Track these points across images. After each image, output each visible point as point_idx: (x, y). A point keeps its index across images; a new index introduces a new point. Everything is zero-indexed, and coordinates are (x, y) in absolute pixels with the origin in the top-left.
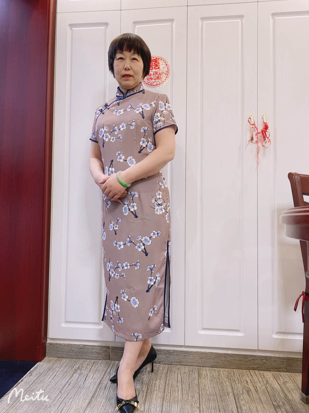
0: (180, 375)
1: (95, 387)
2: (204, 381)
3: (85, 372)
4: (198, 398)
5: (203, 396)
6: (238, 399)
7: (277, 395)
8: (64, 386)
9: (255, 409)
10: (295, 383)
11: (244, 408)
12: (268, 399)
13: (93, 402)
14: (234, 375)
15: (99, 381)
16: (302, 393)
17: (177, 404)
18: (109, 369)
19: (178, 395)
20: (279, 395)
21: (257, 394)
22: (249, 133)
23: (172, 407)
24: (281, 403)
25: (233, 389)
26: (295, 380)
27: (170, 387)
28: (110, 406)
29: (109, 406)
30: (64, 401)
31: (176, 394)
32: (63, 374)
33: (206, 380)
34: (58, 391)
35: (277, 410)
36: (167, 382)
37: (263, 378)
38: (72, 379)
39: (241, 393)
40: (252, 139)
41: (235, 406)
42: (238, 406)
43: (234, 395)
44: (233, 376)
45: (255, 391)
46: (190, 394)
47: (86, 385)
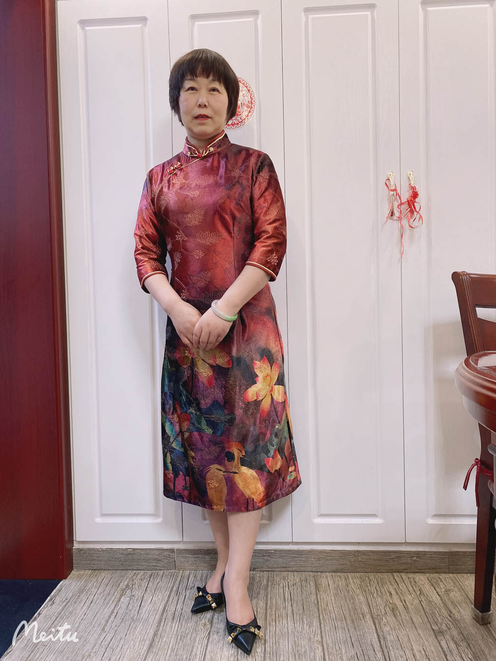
0: (287, 589)
1: (157, 617)
2: (325, 596)
3: (138, 593)
4: (319, 626)
5: (326, 622)
6: (380, 623)
7: (437, 613)
8: (108, 620)
9: (406, 639)
10: (462, 591)
11: (389, 639)
12: (424, 621)
13: (157, 643)
14: (370, 583)
15: (161, 607)
16: (476, 609)
17: (287, 639)
18: (176, 586)
19: (288, 623)
20: (439, 612)
21: (407, 613)
22: (387, 203)
23: (279, 644)
24: (444, 627)
26: (463, 587)
27: (274, 610)
28: (184, 648)
29: (182, 649)
30: (110, 645)
31: (285, 622)
32: (104, 598)
33: (328, 595)
34: (99, 629)
35: (439, 638)
36: (269, 602)
37: (414, 586)
38: (119, 607)
39: (383, 613)
40: (392, 214)
41: (375, 635)
42: (381, 636)
43: (373, 618)
44: (368, 585)
45: (404, 608)
46: (305, 620)
47: (142, 616)
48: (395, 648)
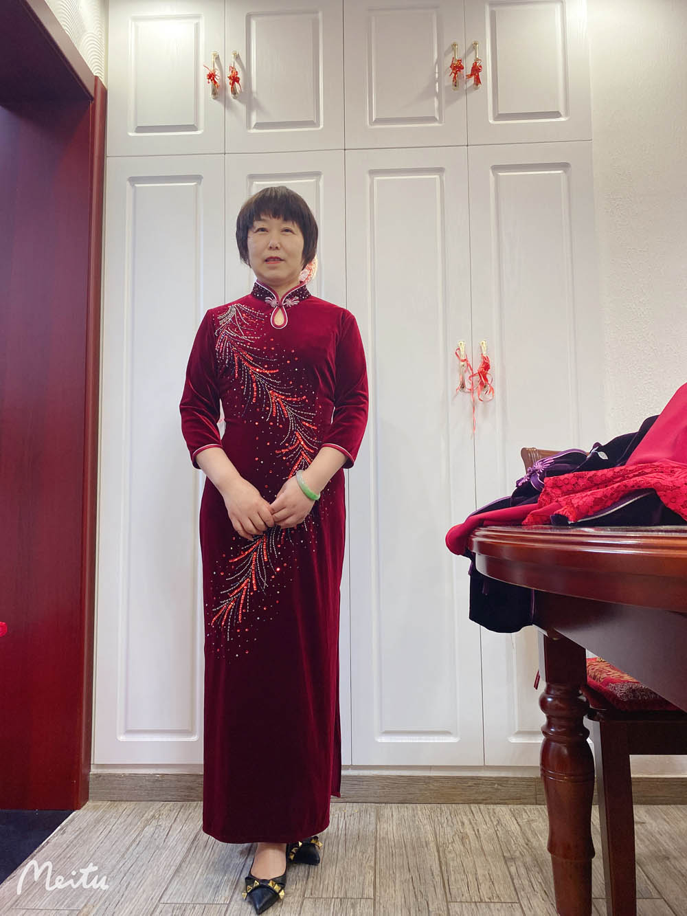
0: (342, 819)
1: (187, 845)
3: (165, 823)
4: (373, 853)
5: (383, 850)
6: (444, 850)
7: (513, 842)
8: (129, 847)
9: (471, 865)
11: (451, 864)
12: (496, 849)
13: (184, 868)
14: (441, 814)
17: (334, 868)
19: (338, 851)
20: (515, 841)
21: (478, 841)
22: (457, 376)
24: (517, 854)
25: (436, 836)
31: (335, 850)
32: (125, 827)
33: (390, 825)
34: (118, 855)
35: (509, 864)
37: (492, 818)
38: (142, 836)
39: (450, 841)
40: (463, 386)
41: (437, 861)
42: (443, 862)
43: (437, 846)
44: (439, 815)
45: (475, 837)
46: (358, 848)
47: (169, 844)
48: (456, 873)
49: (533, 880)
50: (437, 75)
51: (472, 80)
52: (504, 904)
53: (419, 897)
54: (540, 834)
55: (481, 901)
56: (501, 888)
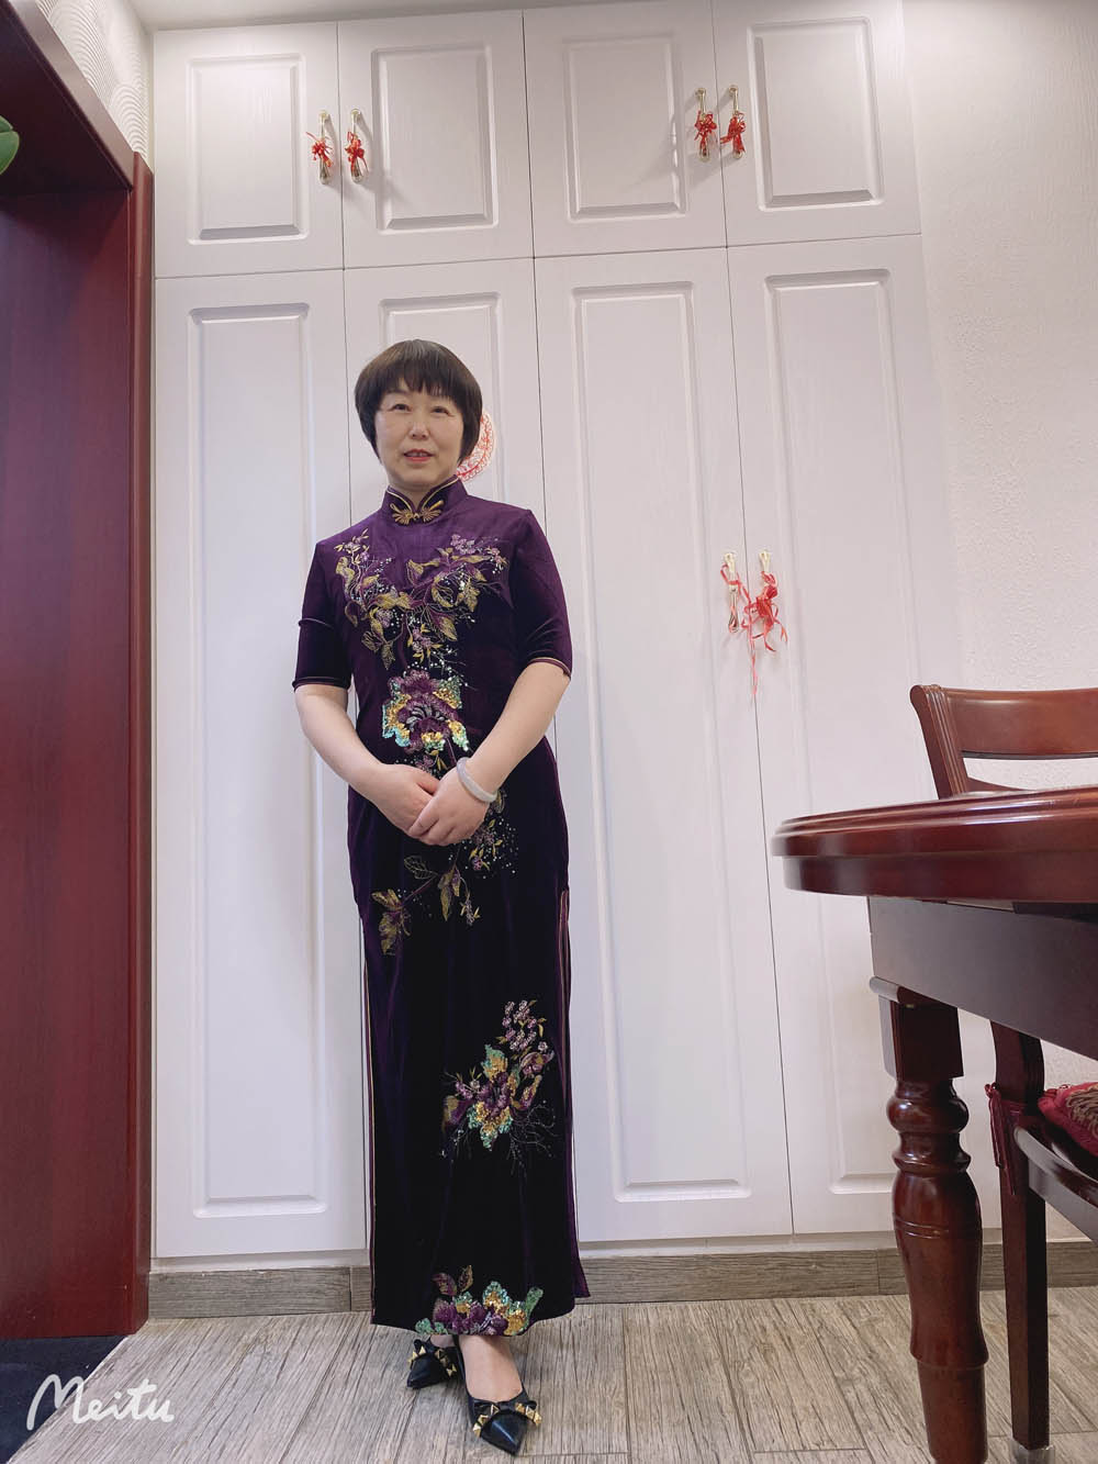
0: (567, 1331)
1: (315, 1382)
3: (278, 1351)
4: (622, 1381)
5: (637, 1376)
6: (737, 1373)
7: (847, 1354)
8: (220, 1390)
9: (783, 1393)
10: (899, 1320)
11: (750, 1394)
12: (821, 1367)
14: (727, 1315)
15: (323, 1368)
19: (564, 1380)
20: (850, 1352)
21: (791, 1355)
22: (725, 606)
24: (856, 1372)
25: (722, 1352)
26: (903, 1314)
28: (365, 1424)
29: (362, 1426)
30: (224, 1427)
31: (559, 1379)
32: (210, 1358)
33: (645, 1337)
34: (203, 1403)
35: (844, 1389)
37: (810, 1317)
38: (240, 1370)
39: (745, 1358)
40: (734, 623)
41: (727, 1389)
42: (736, 1391)
43: (725, 1366)
44: (724, 1318)
45: (786, 1350)
46: (597, 1375)
47: (286, 1381)
48: (760, 1406)
49: (884, 1410)
50: (675, 138)
51: (730, 146)
52: (842, 1452)
53: (702, 1447)
54: (891, 1341)
55: (804, 1448)
56: (835, 1427)
